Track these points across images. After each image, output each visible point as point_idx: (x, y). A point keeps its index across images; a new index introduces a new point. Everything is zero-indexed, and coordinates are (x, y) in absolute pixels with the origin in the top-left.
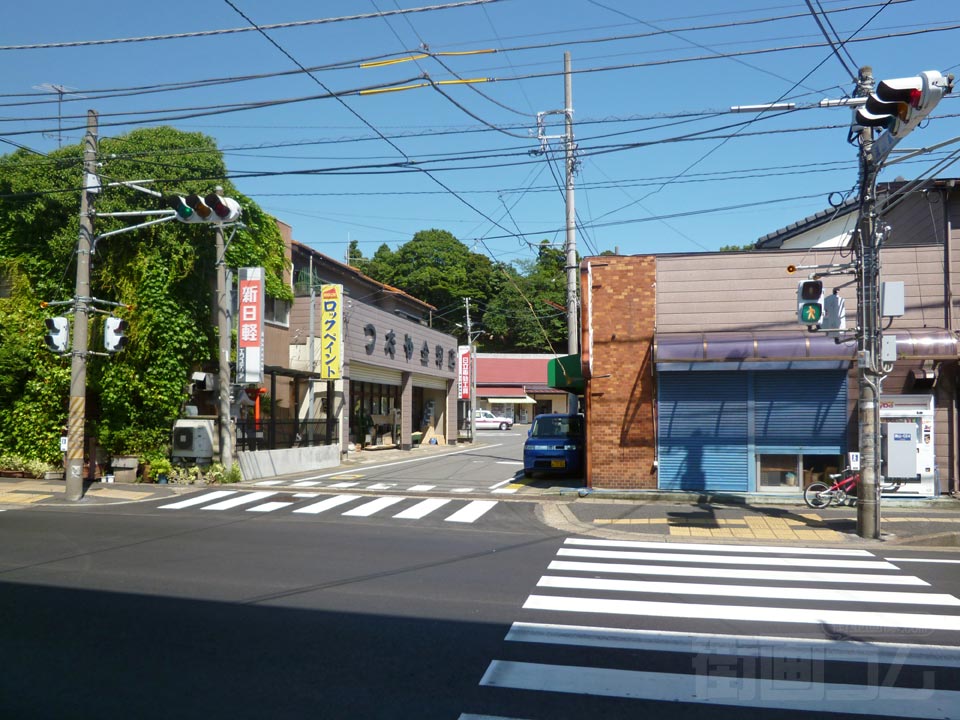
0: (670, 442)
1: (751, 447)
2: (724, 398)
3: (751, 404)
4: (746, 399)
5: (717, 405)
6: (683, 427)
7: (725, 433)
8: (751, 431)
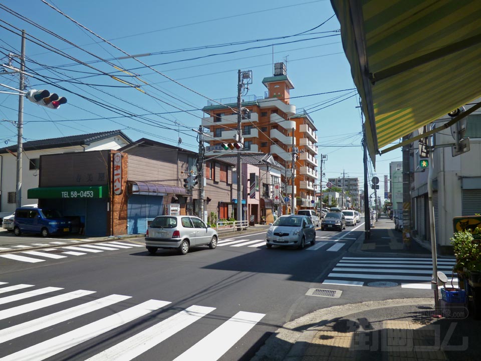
0: (131, 218)
1: (147, 219)
2: (142, 204)
3: (147, 205)
4: (146, 204)
5: (140, 206)
6: (134, 212)
7: (143, 214)
8: (147, 214)
